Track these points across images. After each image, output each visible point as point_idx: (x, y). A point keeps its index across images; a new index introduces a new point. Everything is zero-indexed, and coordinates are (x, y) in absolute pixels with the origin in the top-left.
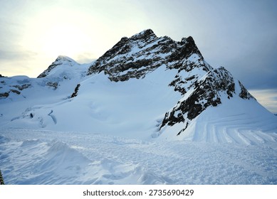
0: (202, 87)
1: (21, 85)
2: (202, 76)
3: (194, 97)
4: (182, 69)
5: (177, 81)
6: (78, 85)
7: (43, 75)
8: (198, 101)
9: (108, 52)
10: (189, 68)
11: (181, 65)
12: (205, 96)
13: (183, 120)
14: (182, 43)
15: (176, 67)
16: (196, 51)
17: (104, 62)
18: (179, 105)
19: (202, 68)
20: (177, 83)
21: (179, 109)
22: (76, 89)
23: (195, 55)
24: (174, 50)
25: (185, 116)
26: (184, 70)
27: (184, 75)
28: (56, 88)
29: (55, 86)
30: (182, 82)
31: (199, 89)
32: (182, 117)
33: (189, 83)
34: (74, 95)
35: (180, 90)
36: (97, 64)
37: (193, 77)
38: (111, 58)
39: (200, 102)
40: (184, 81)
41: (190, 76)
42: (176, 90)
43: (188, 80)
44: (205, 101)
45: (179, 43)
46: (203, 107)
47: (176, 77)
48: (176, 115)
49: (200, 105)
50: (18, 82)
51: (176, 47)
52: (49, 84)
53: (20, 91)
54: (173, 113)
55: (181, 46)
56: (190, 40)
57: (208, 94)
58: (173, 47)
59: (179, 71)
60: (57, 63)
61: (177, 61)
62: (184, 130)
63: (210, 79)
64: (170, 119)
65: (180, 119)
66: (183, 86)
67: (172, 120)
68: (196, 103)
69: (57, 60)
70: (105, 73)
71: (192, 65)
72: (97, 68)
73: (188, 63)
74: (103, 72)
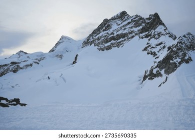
0: (174, 49)
1: (39, 58)
2: (170, 42)
3: (168, 58)
4: (151, 38)
5: (148, 47)
6: (77, 55)
7: (52, 51)
8: (173, 60)
9: (95, 30)
10: (157, 36)
11: (150, 35)
12: (178, 56)
13: (161, 75)
14: (149, 19)
15: (147, 36)
16: (161, 23)
17: (93, 38)
18: (156, 64)
19: (168, 35)
20: (148, 49)
21: (156, 67)
22: (76, 58)
23: (161, 26)
24: (143, 25)
25: (163, 72)
26: (153, 39)
27: (154, 42)
28: (62, 58)
29: (61, 57)
30: (153, 47)
31: (172, 51)
32: (160, 73)
33: (159, 48)
34: (74, 63)
35: (152, 54)
36: (88, 40)
37: (161, 43)
38: (97, 35)
39: (175, 61)
40: (154, 46)
41: (158, 43)
42: (148, 54)
43: (157, 46)
44: (179, 60)
45: (147, 19)
46: (178, 64)
47: (148, 44)
48: (154, 72)
49: (175, 63)
50: (37, 56)
51: (145, 22)
52: (57, 56)
53: (39, 62)
54: (152, 71)
55: (149, 21)
56: (156, 15)
57: (181, 54)
58: (142, 22)
59: (149, 40)
60: (61, 41)
61: (147, 33)
62: (164, 83)
63: (181, 42)
64: (150, 75)
65: (159, 75)
66: (153, 50)
67: (151, 75)
68: (171, 61)
69: (60, 39)
70: (95, 45)
71: (159, 34)
72: (88, 43)
73: (156, 33)
74: (93, 44)
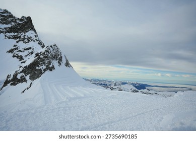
0: (42, 56)
2: (39, 49)
3: (34, 64)
4: (20, 41)
5: (15, 49)
8: (39, 67)
10: (26, 40)
11: (20, 37)
12: (44, 63)
13: (26, 81)
14: (21, 20)
15: (15, 38)
16: (33, 29)
18: (21, 69)
19: (38, 42)
20: (15, 51)
21: (21, 72)
23: (32, 32)
24: (13, 24)
25: (27, 77)
26: (22, 42)
27: (22, 45)
30: (20, 51)
31: (39, 58)
32: (25, 78)
33: (26, 52)
35: (18, 57)
37: (30, 48)
39: (41, 67)
40: (22, 50)
41: (27, 47)
42: (14, 56)
43: (25, 50)
44: (45, 67)
45: (18, 19)
46: (43, 71)
47: (15, 46)
48: (19, 77)
49: (41, 70)
51: (15, 22)
54: (15, 75)
55: (20, 22)
56: (29, 19)
57: (46, 62)
58: (12, 21)
59: (17, 42)
61: (16, 34)
62: (28, 89)
63: (48, 51)
64: (12, 80)
65: (23, 80)
66: (20, 54)
67: (15, 81)
68: (37, 68)
71: (29, 39)
73: (26, 37)
